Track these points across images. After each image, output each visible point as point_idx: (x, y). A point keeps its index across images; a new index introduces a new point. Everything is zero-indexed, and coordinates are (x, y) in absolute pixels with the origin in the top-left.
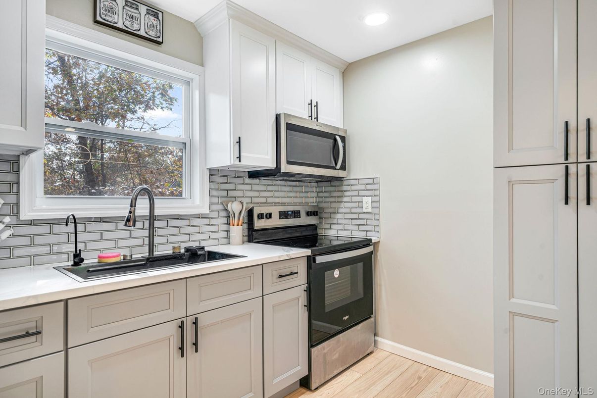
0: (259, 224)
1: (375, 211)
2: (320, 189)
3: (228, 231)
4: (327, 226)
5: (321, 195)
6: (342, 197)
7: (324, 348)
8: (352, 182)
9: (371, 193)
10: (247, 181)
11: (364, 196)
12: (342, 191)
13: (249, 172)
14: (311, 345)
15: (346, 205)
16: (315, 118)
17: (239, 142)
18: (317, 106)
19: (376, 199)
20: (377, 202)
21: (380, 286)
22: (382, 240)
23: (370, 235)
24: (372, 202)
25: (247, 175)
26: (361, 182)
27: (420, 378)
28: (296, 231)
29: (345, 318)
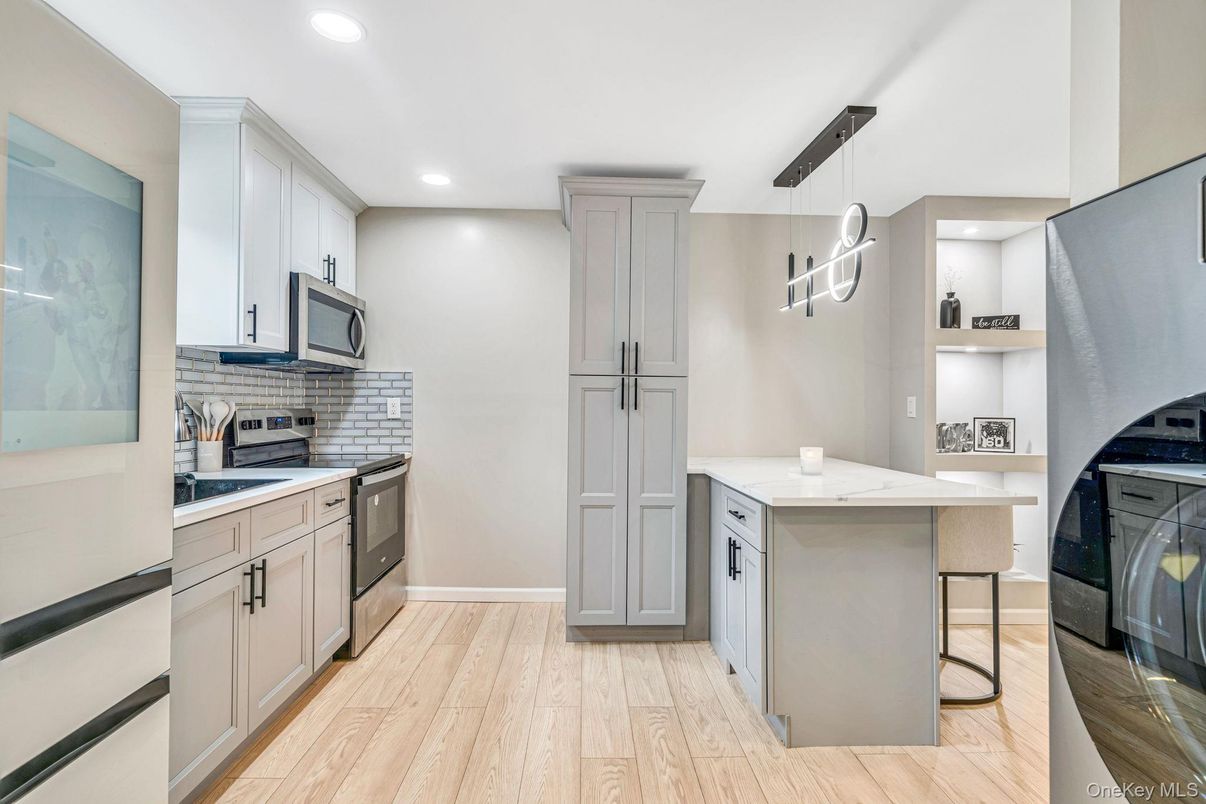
0: (243, 437)
1: (406, 416)
2: (310, 384)
3: (196, 450)
4: (322, 440)
5: (311, 392)
6: (352, 396)
7: (366, 601)
8: (369, 376)
9: (400, 392)
10: (220, 368)
11: (389, 396)
12: (352, 388)
13: (221, 354)
14: (354, 596)
15: (358, 408)
16: (331, 280)
17: (255, 312)
18: (334, 264)
19: (406, 400)
20: (410, 404)
21: (411, 516)
22: (414, 456)
23: (397, 450)
24: (402, 404)
25: (218, 358)
26: (383, 376)
27: (472, 614)
28: (281, 449)
29: (383, 560)
